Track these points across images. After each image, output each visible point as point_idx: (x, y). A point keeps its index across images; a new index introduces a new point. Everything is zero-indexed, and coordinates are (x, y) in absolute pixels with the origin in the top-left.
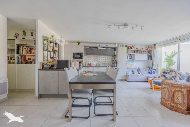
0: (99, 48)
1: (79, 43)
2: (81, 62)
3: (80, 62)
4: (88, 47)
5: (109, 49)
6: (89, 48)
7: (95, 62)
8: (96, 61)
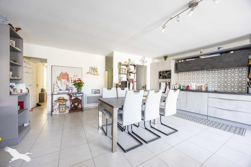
0: (202, 57)
1: (165, 58)
2: (168, 83)
3: (166, 84)
4: (181, 60)
5: (232, 52)
6: (183, 61)
7: (193, 82)
8: (196, 80)
